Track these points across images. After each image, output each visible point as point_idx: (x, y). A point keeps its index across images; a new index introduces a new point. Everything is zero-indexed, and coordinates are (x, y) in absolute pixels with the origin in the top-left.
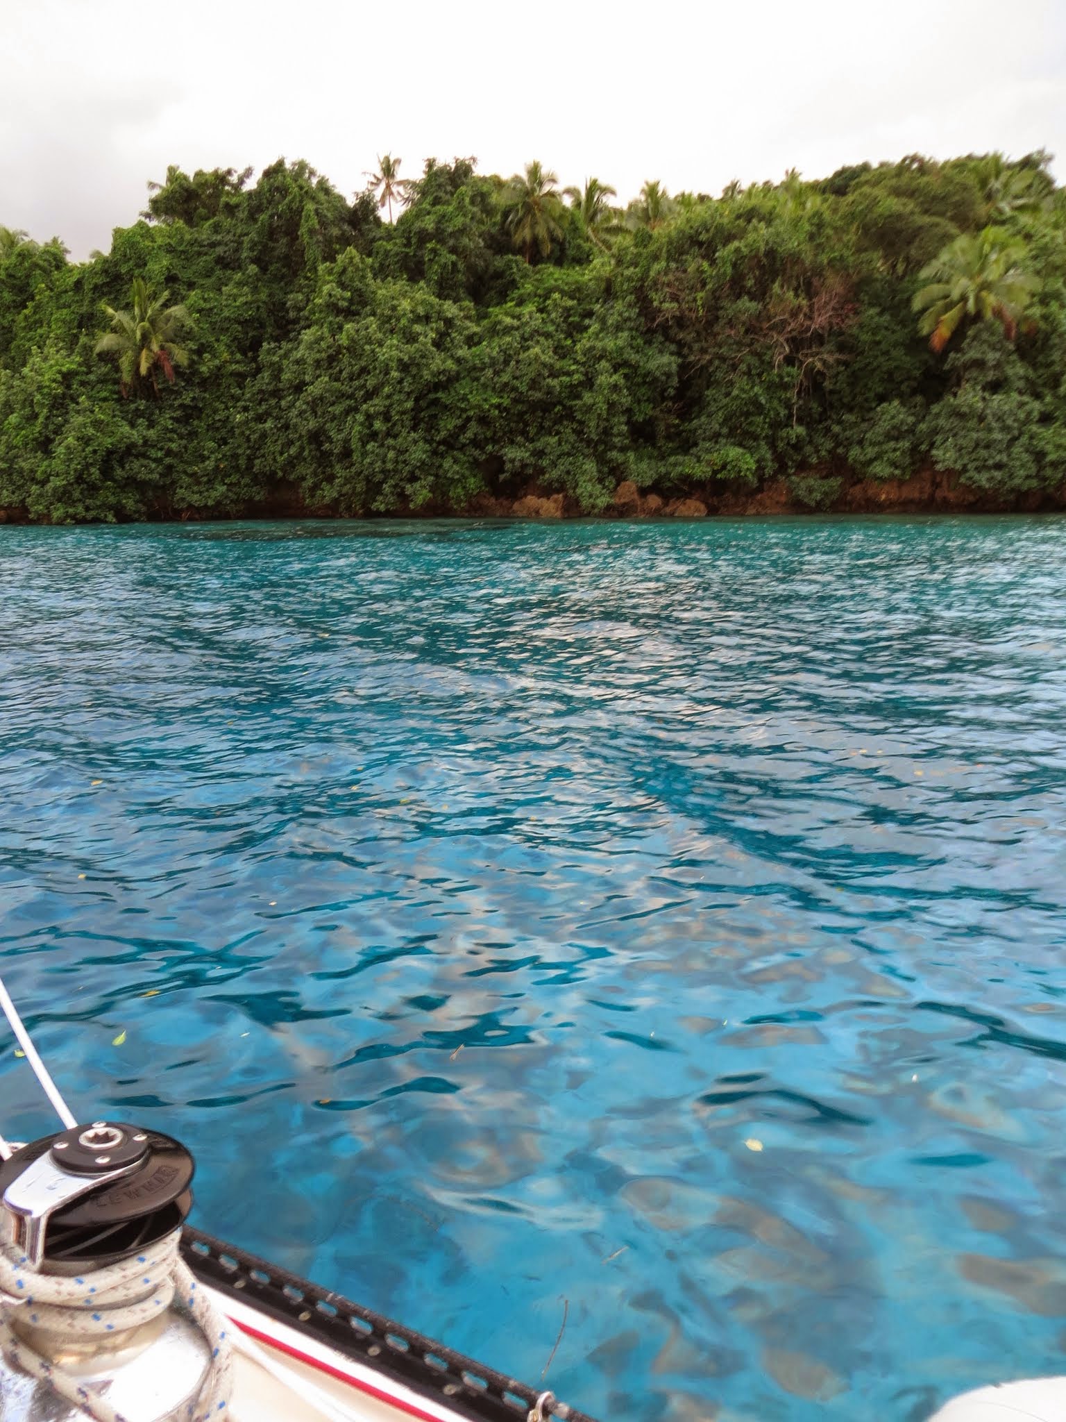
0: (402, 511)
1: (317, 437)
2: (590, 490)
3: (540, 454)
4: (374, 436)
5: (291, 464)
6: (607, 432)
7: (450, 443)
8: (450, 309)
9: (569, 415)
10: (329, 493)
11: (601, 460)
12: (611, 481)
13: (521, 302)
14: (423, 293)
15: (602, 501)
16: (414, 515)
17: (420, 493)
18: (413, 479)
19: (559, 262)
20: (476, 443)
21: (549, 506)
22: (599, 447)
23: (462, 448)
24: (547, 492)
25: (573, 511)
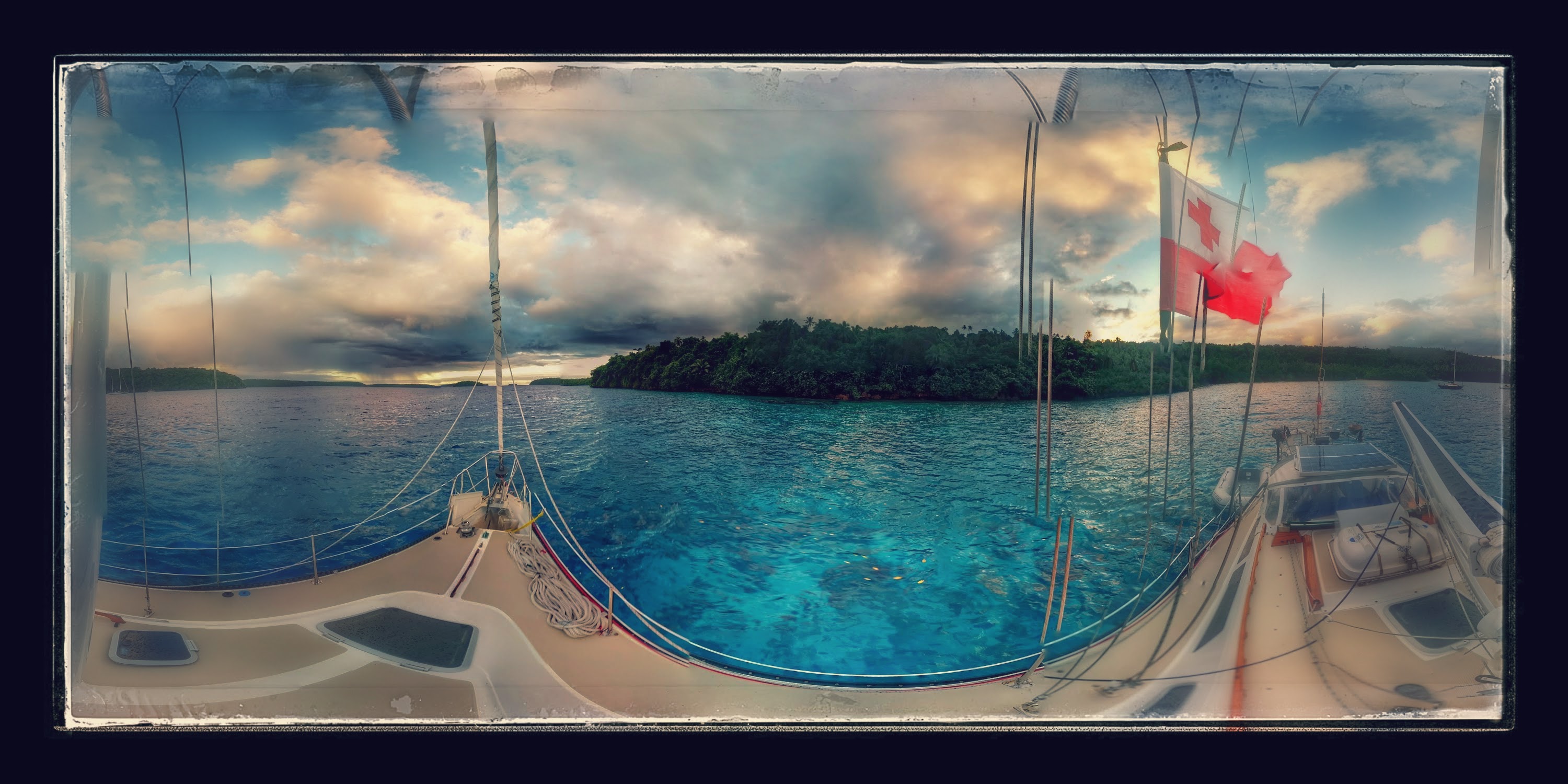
0: (809, 397)
1: (791, 378)
2: (856, 394)
3: (843, 384)
4: (804, 378)
5: (784, 383)
6: (860, 381)
7: (823, 381)
8: (823, 352)
9: (851, 376)
10: (792, 391)
11: (858, 387)
12: (860, 392)
13: (840, 351)
14: (817, 348)
15: (859, 397)
16: (812, 398)
17: (814, 392)
18: (812, 389)
19: (849, 342)
20: (828, 381)
21: (846, 397)
22: (858, 384)
23: (825, 382)
24: (845, 394)
25: (852, 399)
